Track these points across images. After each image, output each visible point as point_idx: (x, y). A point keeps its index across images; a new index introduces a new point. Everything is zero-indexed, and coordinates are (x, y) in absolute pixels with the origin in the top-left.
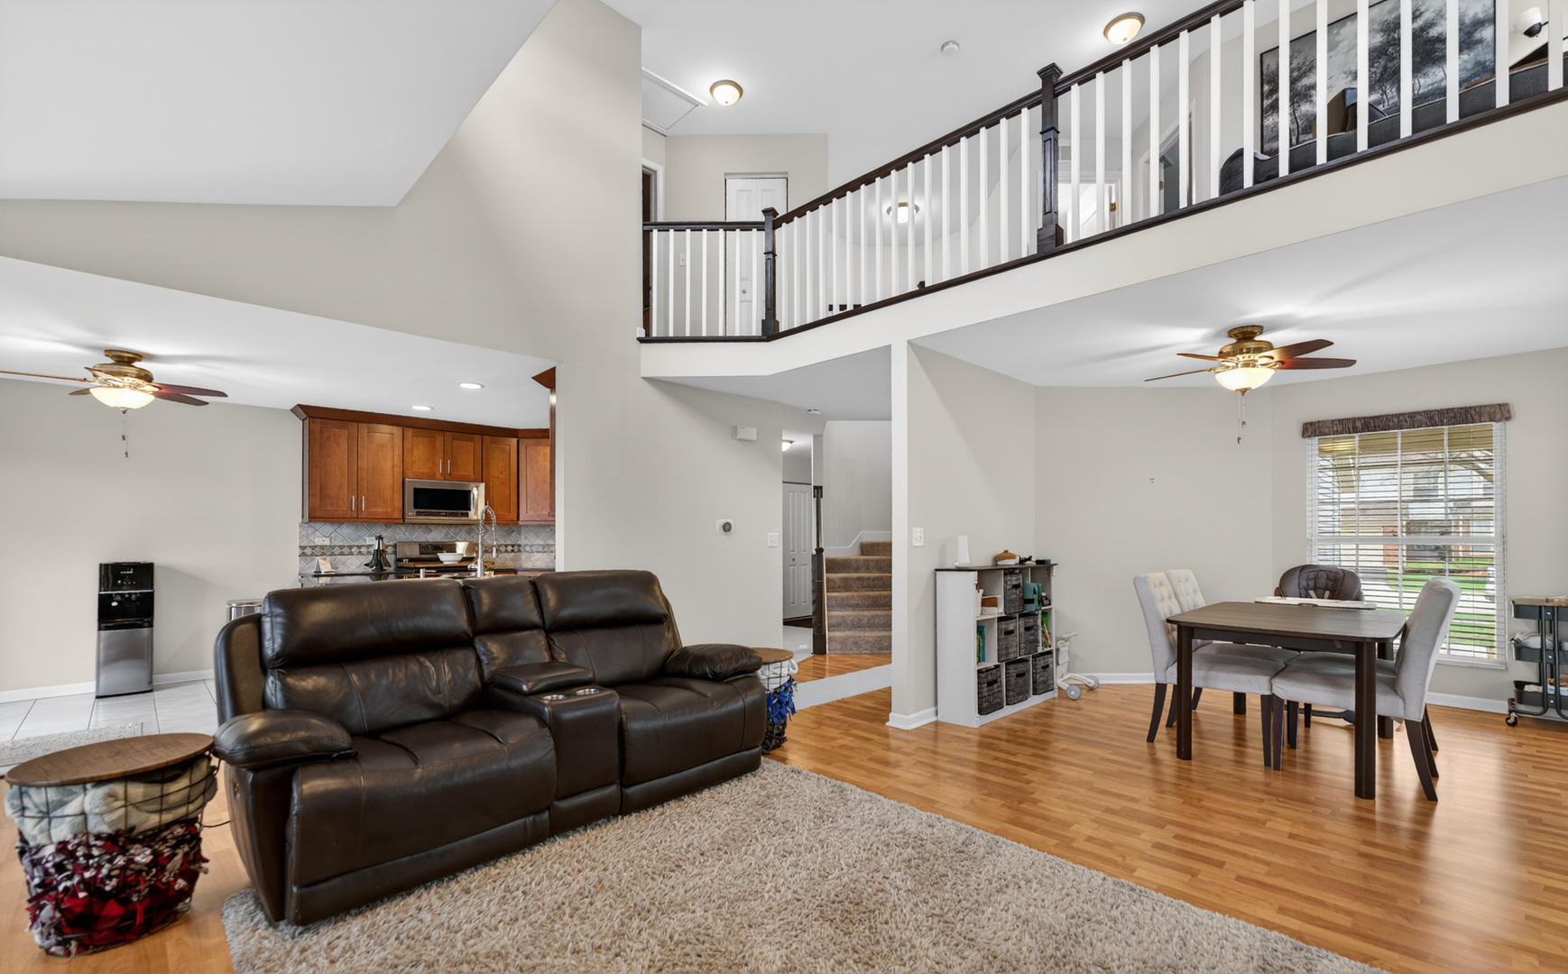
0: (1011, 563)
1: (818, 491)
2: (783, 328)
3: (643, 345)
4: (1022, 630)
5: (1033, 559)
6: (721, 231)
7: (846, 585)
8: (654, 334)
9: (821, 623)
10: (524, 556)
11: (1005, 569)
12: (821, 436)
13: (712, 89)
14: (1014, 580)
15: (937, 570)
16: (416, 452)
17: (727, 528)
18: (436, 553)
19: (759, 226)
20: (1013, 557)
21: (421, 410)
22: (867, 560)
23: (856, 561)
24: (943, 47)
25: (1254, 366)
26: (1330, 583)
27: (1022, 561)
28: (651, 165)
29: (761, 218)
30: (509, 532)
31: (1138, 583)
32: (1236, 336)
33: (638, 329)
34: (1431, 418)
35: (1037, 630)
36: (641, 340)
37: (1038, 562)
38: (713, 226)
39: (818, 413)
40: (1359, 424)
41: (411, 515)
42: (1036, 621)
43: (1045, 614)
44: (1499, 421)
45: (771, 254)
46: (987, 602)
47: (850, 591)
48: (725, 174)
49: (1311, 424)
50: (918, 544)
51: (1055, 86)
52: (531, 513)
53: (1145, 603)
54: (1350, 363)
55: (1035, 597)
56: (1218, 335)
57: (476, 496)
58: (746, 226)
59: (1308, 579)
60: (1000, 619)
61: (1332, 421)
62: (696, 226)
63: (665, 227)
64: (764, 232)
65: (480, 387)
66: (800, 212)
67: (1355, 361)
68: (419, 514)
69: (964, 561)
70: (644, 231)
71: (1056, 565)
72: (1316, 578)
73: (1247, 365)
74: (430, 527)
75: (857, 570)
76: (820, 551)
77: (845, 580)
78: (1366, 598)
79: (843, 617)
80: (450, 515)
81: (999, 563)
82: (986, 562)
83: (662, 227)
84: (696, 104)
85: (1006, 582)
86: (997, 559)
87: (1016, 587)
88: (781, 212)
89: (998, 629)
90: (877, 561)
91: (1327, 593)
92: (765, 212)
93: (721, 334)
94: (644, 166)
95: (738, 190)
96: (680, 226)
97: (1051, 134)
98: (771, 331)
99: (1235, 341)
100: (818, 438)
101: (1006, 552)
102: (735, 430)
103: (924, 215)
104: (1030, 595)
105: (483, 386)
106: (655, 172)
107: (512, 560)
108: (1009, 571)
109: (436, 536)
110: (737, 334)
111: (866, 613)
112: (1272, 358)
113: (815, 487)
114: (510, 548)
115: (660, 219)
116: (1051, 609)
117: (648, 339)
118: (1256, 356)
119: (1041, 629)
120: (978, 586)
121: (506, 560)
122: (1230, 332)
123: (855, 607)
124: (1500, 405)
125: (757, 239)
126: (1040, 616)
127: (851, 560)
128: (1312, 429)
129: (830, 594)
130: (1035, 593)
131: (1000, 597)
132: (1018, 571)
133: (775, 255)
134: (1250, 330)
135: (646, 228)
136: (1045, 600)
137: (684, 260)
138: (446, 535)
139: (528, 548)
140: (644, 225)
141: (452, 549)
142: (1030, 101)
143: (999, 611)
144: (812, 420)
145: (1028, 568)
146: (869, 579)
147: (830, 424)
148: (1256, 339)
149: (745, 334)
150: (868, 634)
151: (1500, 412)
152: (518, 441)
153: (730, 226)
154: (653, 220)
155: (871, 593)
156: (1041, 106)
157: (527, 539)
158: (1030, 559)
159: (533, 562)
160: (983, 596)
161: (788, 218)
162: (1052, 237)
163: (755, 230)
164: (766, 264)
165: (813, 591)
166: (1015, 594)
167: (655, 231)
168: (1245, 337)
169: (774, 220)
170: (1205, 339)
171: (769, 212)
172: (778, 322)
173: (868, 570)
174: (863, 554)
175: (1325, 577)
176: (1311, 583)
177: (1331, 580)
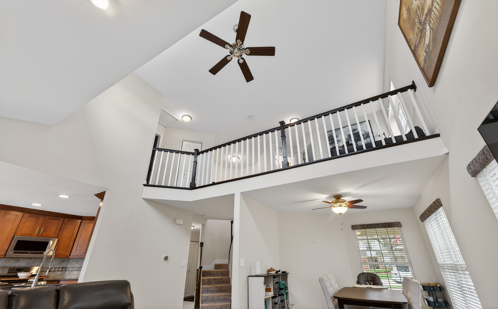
0: (273, 273)
1: (202, 244)
2: (197, 186)
3: (145, 187)
4: (280, 302)
5: (281, 271)
6: (180, 154)
7: (209, 282)
8: (150, 184)
9: (199, 300)
10: (67, 273)
11: (273, 276)
12: (205, 225)
13: (182, 117)
14: (276, 280)
15: (249, 276)
16: (27, 224)
17: (166, 258)
18: (17, 273)
19: (193, 154)
20: (274, 270)
21: (36, 205)
22: (217, 271)
23: (214, 271)
24: (249, 117)
25: (342, 206)
26: (372, 279)
27: (277, 272)
28: (159, 134)
29: (194, 152)
30: (63, 261)
31: (321, 281)
32: (335, 198)
33: (144, 181)
34: (383, 225)
35: (284, 301)
36: (145, 185)
37: (283, 272)
38: (177, 152)
39: (205, 216)
40: (366, 226)
41: (11, 254)
42: (284, 298)
43: (287, 294)
44: (399, 227)
45: (195, 162)
46: (268, 290)
47: (211, 285)
48: (183, 140)
49: (353, 226)
50: (242, 266)
51: (284, 126)
52: (77, 252)
53: (324, 289)
54: (365, 207)
55: (284, 287)
56: (330, 197)
57: (51, 245)
58: (188, 153)
59: (365, 278)
60: (273, 298)
61: (359, 225)
62: (172, 151)
63: (160, 150)
64: (194, 156)
65: (68, 197)
66: (207, 151)
67: (367, 207)
68: (15, 253)
69: (259, 272)
70: (153, 150)
71: (289, 273)
72: (367, 277)
73: (340, 206)
74: (20, 259)
75: (213, 275)
76: (201, 268)
77: (209, 280)
78: (383, 284)
79: (207, 296)
80: (34, 253)
81: (269, 273)
82: (265, 273)
83: (159, 150)
84: (177, 120)
85: (273, 281)
86: (269, 271)
87: (277, 283)
88: (200, 151)
89: (272, 302)
90: (221, 272)
91: (372, 283)
92: (195, 150)
93: (175, 186)
94: (156, 134)
95: (186, 145)
96: (166, 150)
97: (284, 137)
98: (193, 187)
99: (335, 199)
100: (203, 226)
101: (272, 268)
102: (175, 220)
103: (241, 160)
104: (282, 287)
105: (70, 197)
106: (160, 136)
107: (60, 275)
108: (274, 277)
109: (22, 264)
110: (181, 186)
111: (216, 294)
112: (346, 204)
113: (201, 243)
114: (60, 269)
115: (160, 147)
116: (288, 292)
117: (147, 185)
118: (343, 204)
119: (286, 301)
120: (265, 283)
121: (56, 275)
122: (334, 196)
123: (212, 292)
124: (398, 222)
125: (192, 157)
126: (285, 295)
127: (211, 271)
128: (354, 227)
129: (203, 286)
130: (283, 285)
131: (272, 287)
132: (277, 277)
133: (197, 163)
134: (339, 196)
135: (154, 149)
136: (286, 288)
137: (165, 163)
138: (28, 263)
139: (70, 269)
140: (153, 148)
141: (27, 269)
142: (278, 129)
143: (271, 294)
144: (202, 219)
145: (280, 275)
146: (218, 279)
147: (208, 220)
148: (341, 199)
149: (183, 187)
150: (217, 304)
151: (398, 225)
152: (81, 221)
153: (183, 153)
154: (157, 147)
155: (219, 285)
156: (280, 130)
157: (71, 265)
158: (279, 271)
159: (70, 275)
160: (266, 287)
161: (202, 152)
162: (286, 164)
163: (191, 155)
164: (194, 165)
165: (197, 285)
166: (277, 286)
167: (157, 151)
168: (338, 198)
169: (197, 153)
170: (327, 198)
171: (197, 150)
172: (196, 184)
173: (218, 275)
174: (216, 269)
175: (370, 277)
176: (366, 279)
177: (372, 278)
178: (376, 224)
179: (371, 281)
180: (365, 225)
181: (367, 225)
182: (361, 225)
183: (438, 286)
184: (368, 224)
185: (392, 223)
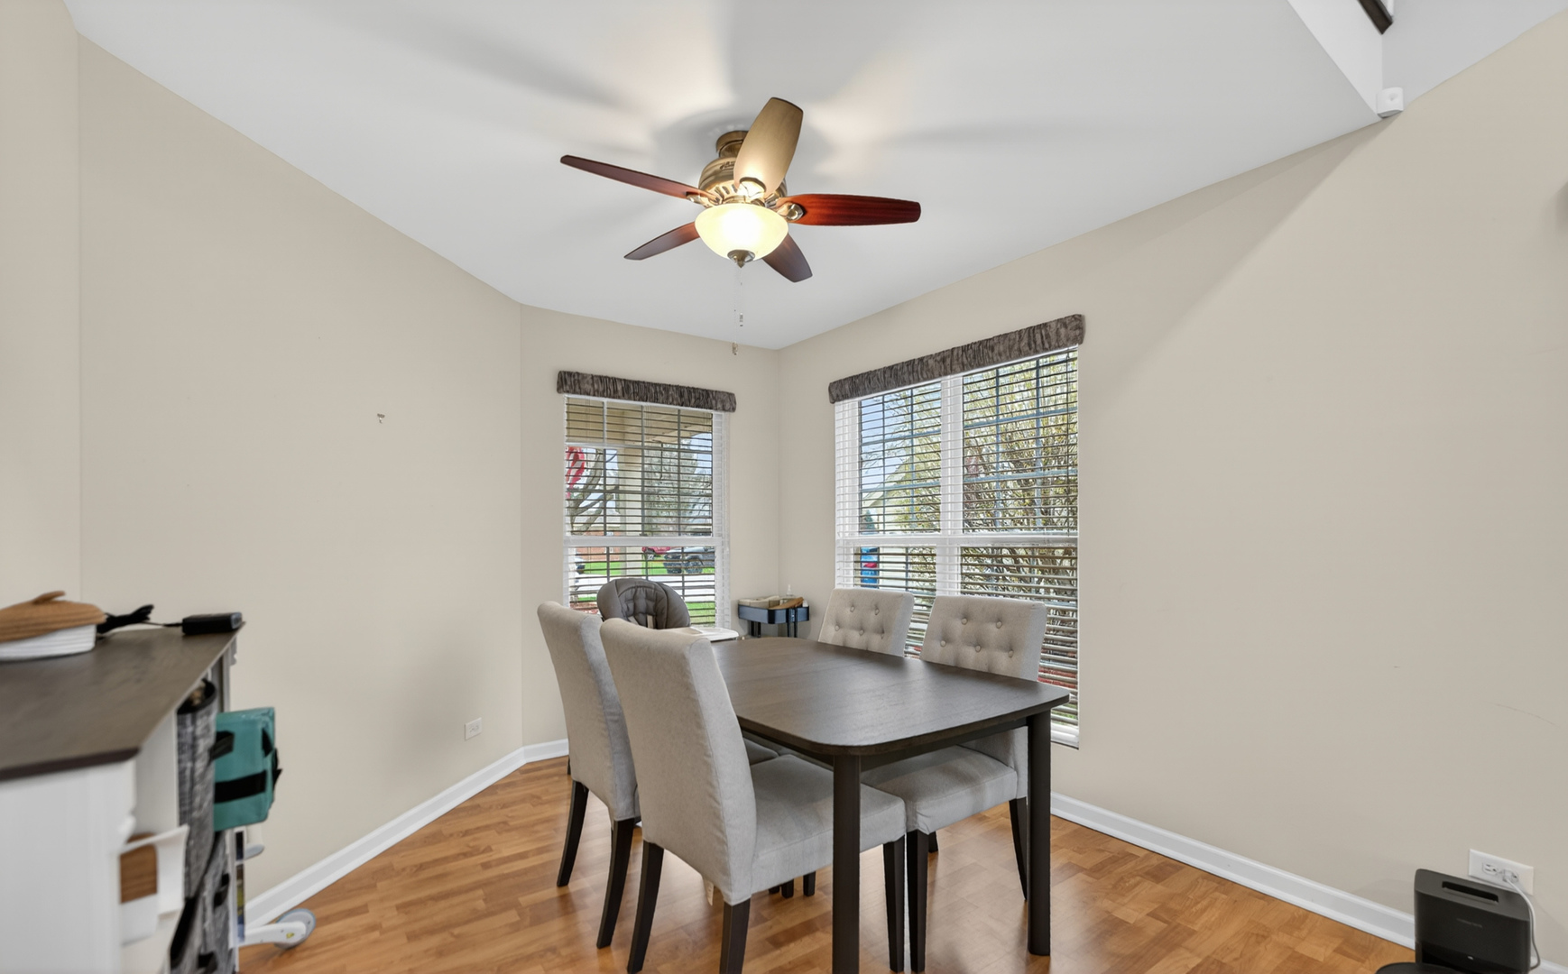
26: (651, 604)
49: (570, 374)
59: (627, 601)
61: (593, 377)
72: (634, 598)
91: (650, 619)
108: (186, 704)
124: (729, 394)
128: (572, 383)
175: (644, 595)
176: (631, 606)
177: (651, 600)
178: (659, 385)
179: (647, 613)
180: (620, 380)
181: (625, 380)
182: (602, 379)
183: (805, 605)
184: (630, 381)
185: (712, 391)
